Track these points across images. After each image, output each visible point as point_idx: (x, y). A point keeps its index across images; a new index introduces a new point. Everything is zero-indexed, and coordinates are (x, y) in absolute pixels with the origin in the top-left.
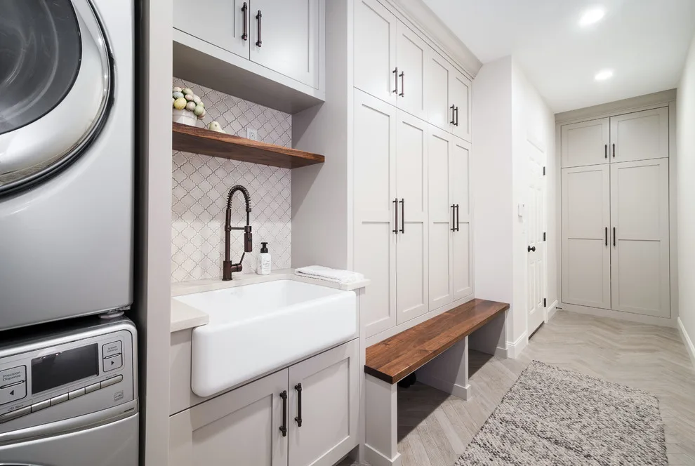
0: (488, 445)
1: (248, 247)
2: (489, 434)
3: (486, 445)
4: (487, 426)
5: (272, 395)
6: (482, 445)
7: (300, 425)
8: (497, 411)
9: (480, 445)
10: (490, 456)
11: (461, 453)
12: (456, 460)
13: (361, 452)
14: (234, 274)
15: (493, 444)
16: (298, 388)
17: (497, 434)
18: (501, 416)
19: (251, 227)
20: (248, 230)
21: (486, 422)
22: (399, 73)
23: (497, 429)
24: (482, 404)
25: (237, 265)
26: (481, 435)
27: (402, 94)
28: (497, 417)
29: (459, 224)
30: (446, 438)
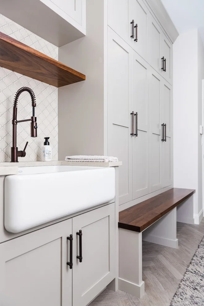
0: (197, 272)
1: (33, 134)
2: (196, 266)
3: (195, 272)
4: (193, 261)
5: (61, 238)
6: (193, 272)
7: (81, 261)
8: (197, 253)
9: (192, 272)
10: (200, 278)
11: (181, 279)
12: (179, 282)
13: (117, 284)
14: (20, 158)
15: (200, 271)
16: (80, 234)
17: (201, 265)
18: (201, 255)
19: (36, 118)
20: (33, 120)
21: (192, 259)
22: (135, 25)
23: (200, 262)
24: (186, 250)
25: (21, 151)
26: (191, 267)
27: (136, 40)
28: (198, 256)
29: (166, 137)
30: (169, 271)
